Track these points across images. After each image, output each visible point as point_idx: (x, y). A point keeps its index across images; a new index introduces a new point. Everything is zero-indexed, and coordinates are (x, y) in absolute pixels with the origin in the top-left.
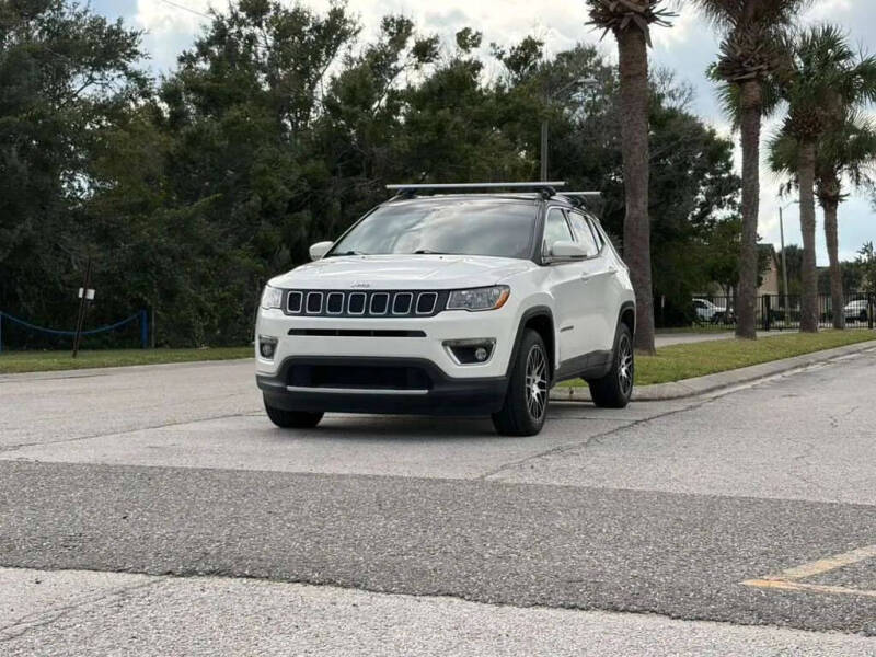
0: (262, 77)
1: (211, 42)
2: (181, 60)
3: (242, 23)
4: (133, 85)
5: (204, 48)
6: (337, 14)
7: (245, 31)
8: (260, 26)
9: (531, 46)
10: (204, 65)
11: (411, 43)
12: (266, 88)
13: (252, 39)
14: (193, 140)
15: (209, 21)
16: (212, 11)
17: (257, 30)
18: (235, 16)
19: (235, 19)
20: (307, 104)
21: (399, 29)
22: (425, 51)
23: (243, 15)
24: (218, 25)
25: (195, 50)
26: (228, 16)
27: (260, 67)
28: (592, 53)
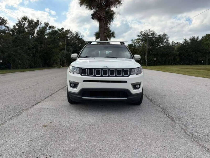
0: (26, 30)
1: (18, 24)
2: (13, 26)
3: (23, 21)
4: (7, 28)
5: (17, 25)
6: (38, 21)
7: (24, 22)
8: (26, 22)
9: (62, 29)
10: (17, 27)
11: (49, 26)
12: (27, 31)
13: (25, 24)
14: (16, 38)
15: (18, 20)
16: (18, 19)
17: (25, 22)
18: (22, 20)
19: (22, 21)
20: (34, 34)
21: (47, 24)
22: (50, 27)
23: (23, 20)
24: (19, 21)
25: (15, 25)
26: (21, 20)
27: (26, 28)
28: (69, 30)
